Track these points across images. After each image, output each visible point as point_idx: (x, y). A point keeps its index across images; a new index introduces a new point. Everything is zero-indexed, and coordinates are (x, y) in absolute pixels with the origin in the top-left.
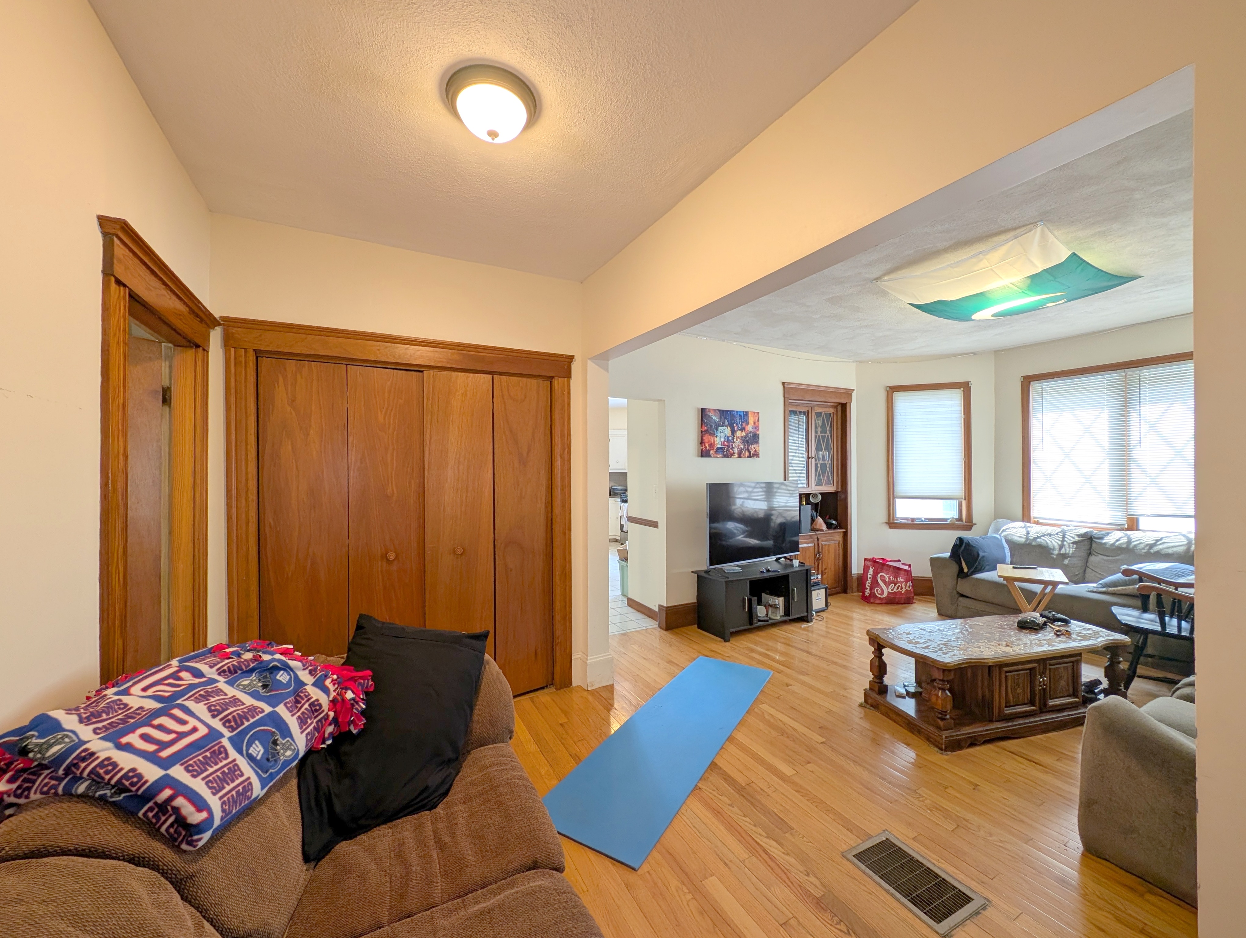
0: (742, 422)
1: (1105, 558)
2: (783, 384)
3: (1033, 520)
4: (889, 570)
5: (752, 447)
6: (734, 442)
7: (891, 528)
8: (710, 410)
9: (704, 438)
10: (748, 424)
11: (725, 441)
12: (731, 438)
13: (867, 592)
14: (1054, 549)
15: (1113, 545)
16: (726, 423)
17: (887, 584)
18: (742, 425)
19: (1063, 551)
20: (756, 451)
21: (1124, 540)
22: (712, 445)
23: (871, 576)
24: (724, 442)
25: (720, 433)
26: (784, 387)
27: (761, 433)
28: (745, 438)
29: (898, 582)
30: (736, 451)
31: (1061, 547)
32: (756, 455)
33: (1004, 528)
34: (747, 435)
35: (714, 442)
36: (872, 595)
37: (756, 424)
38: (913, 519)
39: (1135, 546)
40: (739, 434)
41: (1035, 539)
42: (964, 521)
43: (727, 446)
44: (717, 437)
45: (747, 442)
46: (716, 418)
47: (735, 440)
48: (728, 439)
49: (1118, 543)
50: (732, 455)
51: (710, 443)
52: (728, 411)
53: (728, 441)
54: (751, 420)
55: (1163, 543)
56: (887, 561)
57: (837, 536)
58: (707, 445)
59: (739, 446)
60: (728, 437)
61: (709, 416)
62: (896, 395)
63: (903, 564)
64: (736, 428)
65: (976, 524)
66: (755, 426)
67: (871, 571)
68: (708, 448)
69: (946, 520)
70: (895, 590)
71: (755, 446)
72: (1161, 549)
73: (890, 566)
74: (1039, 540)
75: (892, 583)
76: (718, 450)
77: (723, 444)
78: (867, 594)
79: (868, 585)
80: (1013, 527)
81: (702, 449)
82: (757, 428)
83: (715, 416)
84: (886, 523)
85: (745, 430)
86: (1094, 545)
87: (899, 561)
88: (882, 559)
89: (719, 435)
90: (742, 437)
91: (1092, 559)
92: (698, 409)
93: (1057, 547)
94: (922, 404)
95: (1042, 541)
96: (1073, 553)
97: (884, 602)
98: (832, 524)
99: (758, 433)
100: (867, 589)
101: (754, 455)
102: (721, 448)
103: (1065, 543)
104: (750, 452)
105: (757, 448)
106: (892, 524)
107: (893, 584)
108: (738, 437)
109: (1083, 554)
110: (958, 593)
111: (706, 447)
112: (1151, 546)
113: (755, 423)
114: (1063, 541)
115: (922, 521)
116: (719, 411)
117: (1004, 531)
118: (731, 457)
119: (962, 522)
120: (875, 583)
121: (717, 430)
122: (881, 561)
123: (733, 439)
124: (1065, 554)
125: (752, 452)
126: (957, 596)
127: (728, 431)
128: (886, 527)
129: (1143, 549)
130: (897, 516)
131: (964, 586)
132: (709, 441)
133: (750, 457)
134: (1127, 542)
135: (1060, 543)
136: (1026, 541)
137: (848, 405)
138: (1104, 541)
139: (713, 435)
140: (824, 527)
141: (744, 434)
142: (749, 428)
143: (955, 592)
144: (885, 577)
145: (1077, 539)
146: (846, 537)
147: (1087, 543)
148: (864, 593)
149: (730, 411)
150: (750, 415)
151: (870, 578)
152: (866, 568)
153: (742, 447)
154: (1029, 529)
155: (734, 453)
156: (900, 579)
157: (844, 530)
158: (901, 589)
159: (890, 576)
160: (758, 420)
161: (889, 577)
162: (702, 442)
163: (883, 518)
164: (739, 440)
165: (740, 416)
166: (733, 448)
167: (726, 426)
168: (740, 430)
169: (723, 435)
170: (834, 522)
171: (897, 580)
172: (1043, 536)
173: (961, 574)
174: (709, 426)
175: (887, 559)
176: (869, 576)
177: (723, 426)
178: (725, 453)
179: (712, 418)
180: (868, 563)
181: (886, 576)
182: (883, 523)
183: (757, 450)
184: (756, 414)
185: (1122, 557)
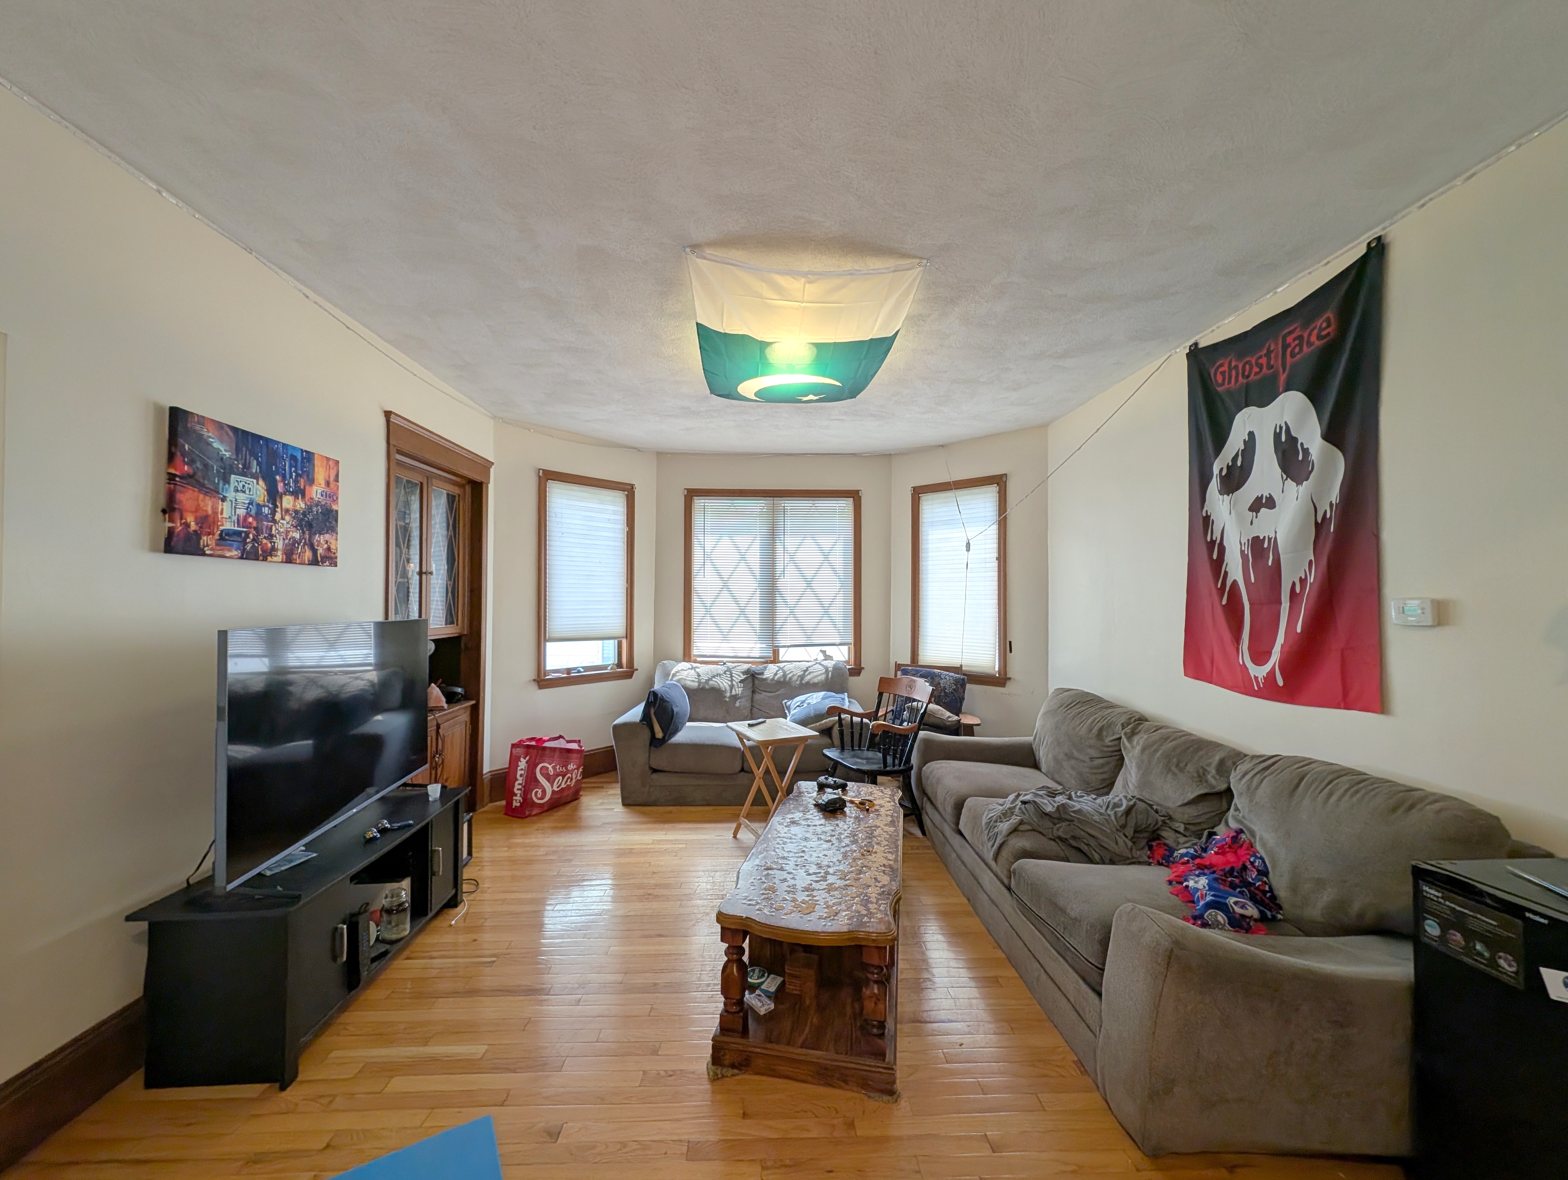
0: (297, 475)
1: (768, 694)
2: (388, 414)
3: (693, 658)
4: (553, 757)
5: (321, 540)
6: (274, 521)
7: (541, 687)
8: (202, 420)
9: (179, 496)
10: (311, 481)
11: (248, 514)
12: (266, 510)
13: (517, 801)
14: (725, 691)
15: (773, 679)
16: (255, 468)
17: (550, 779)
18: (296, 482)
19: (734, 693)
20: (329, 549)
21: (780, 674)
22: (207, 522)
23: (522, 772)
24: (245, 518)
25: (237, 491)
26: (388, 421)
27: (342, 508)
28: (304, 514)
29: (568, 772)
30: (280, 544)
31: (732, 687)
32: (329, 558)
33: (673, 672)
34: (309, 509)
35: (215, 513)
36: (527, 802)
37: (332, 485)
38: (569, 671)
39: (790, 678)
40: (288, 502)
41: (707, 681)
42: (625, 666)
43: (255, 529)
44: (224, 499)
45: (310, 525)
46: (223, 448)
47: (278, 516)
48: (259, 513)
49: (776, 678)
50: (266, 555)
51: (200, 514)
52: (261, 437)
53: (259, 515)
54: (320, 475)
55: (810, 673)
56: (545, 741)
57: (461, 712)
58: (190, 519)
59: (287, 532)
60: (259, 506)
61: (200, 437)
62: (550, 484)
63: (568, 742)
64: (280, 487)
65: (637, 670)
66: (328, 491)
67: (523, 764)
68: (193, 526)
69: (605, 667)
70: (563, 786)
71: (327, 536)
72: (810, 680)
73: (554, 749)
74: (711, 682)
75: (558, 775)
76: (225, 537)
77: (243, 521)
78: (516, 804)
79: (517, 788)
80: (682, 670)
81: (171, 531)
82: (333, 497)
83: (222, 442)
84: (534, 680)
85: (303, 496)
86: (757, 682)
87: (561, 737)
88: (532, 739)
89: (230, 495)
90: (296, 512)
91: (757, 697)
92: (158, 409)
93: (728, 688)
94: (582, 504)
95: (714, 683)
96: (742, 693)
97: (546, 808)
98: (457, 694)
99: (334, 507)
100: (516, 795)
101: (325, 558)
102: (239, 533)
103: (734, 683)
104: (314, 551)
105: (333, 542)
106: (543, 681)
107: (561, 778)
108: (287, 511)
109: (750, 693)
110: (651, 768)
111: (187, 525)
112: (802, 677)
113: (328, 484)
114: (732, 681)
115: (579, 672)
116: (235, 430)
117: (674, 675)
118: (265, 559)
119: (621, 667)
120: (531, 781)
121: (227, 481)
122: (533, 743)
123: (274, 512)
124: (736, 695)
125: (320, 551)
126: (649, 772)
127: (258, 490)
128: (535, 687)
129: (797, 681)
130: (548, 668)
131: (660, 759)
132: (198, 509)
133: (314, 562)
134: (783, 675)
135: (730, 683)
136: (699, 685)
137: (484, 486)
138: (765, 677)
139: (215, 492)
140: (443, 702)
141: (301, 505)
142: (316, 492)
143: (647, 768)
144: (548, 768)
145: (743, 677)
146: (475, 714)
147: (750, 680)
148: (509, 803)
149: (267, 440)
150: (317, 462)
151: (521, 775)
152: (514, 761)
153: (297, 535)
154: (698, 670)
155: (276, 550)
156: (571, 767)
157: (473, 702)
158: (571, 781)
159: (556, 766)
160: (337, 479)
161: (554, 768)
162: (170, 508)
163: (531, 674)
164: (287, 518)
165: (293, 458)
166: (271, 536)
167: (254, 476)
168: (292, 493)
169: (242, 498)
170: (459, 690)
171: (566, 768)
172: (714, 677)
173: (655, 743)
174: (198, 465)
175: (544, 738)
176: (519, 773)
177: (244, 474)
178: (249, 547)
179: (209, 444)
180: (519, 751)
181: (550, 767)
182: (530, 681)
183: (332, 547)
184: (331, 463)
185: (782, 691)
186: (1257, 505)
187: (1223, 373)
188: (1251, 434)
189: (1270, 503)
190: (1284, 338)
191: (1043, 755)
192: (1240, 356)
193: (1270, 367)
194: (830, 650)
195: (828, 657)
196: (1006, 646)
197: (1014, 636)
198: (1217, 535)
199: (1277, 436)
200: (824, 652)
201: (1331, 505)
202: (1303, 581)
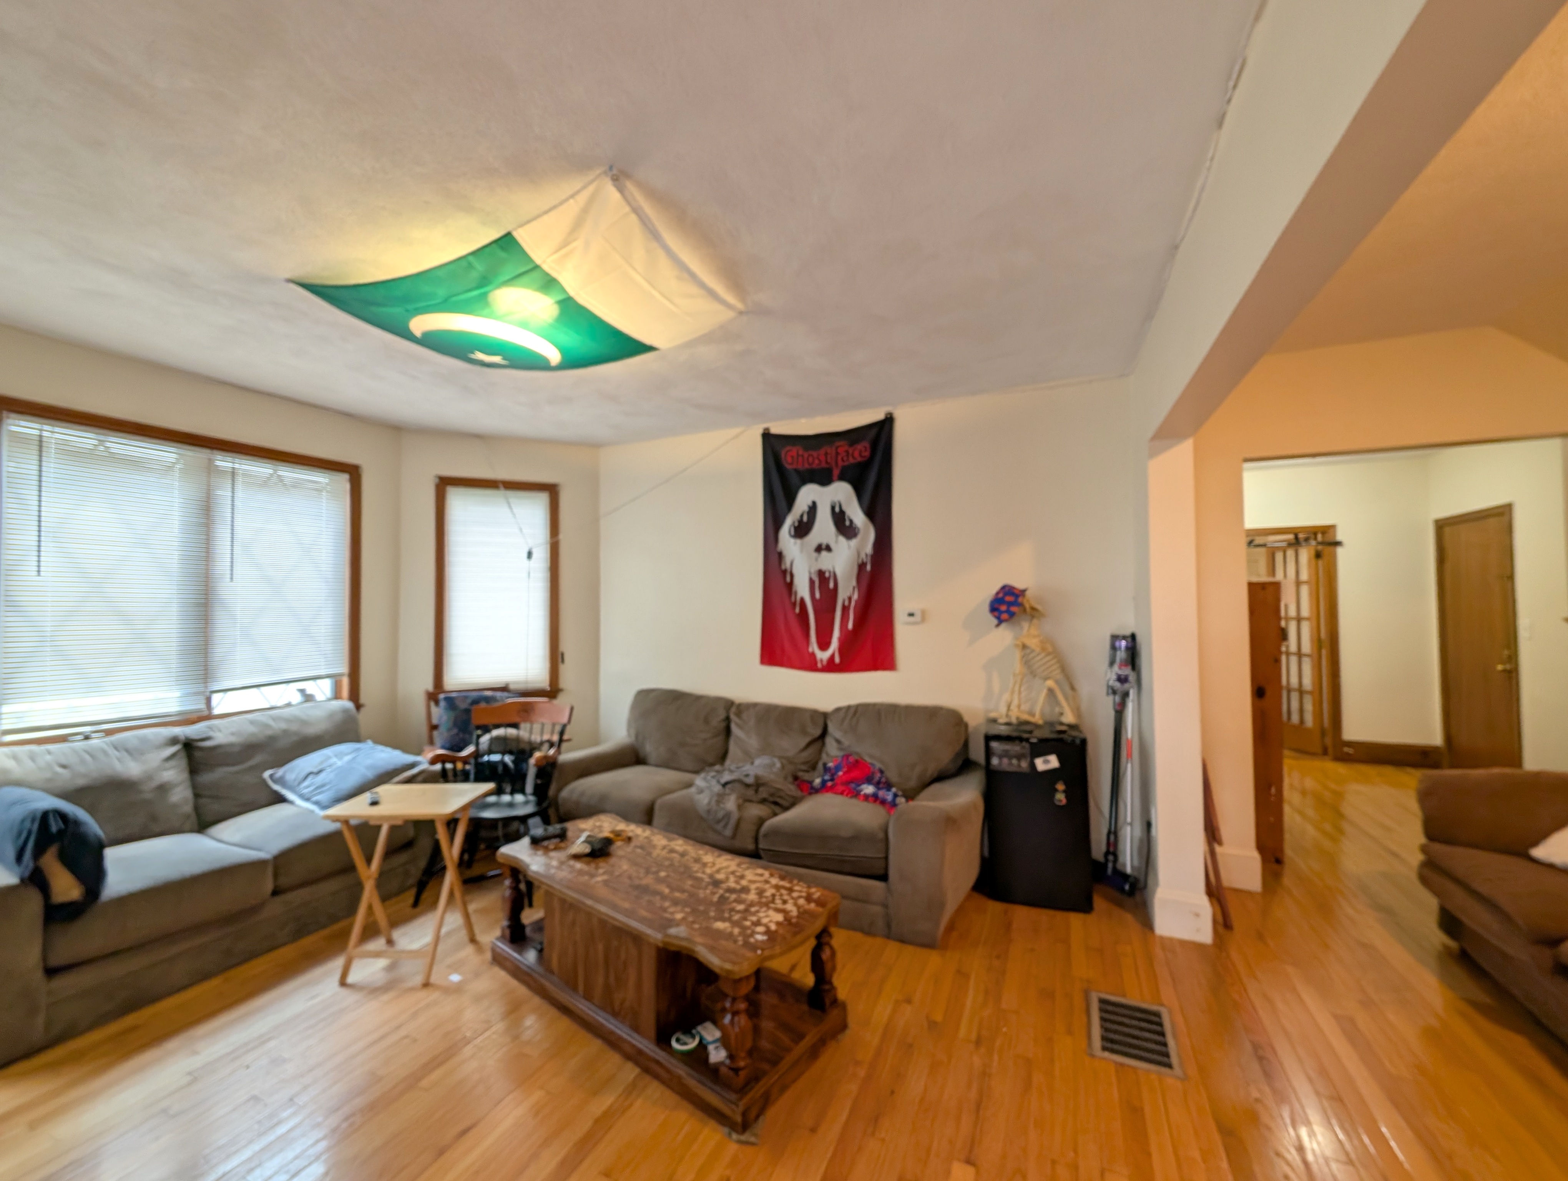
1: (231, 770)
14: (140, 781)
15: (231, 744)
19: (159, 780)
31: (151, 772)
93: (145, 775)
96: (174, 780)
109: (187, 775)
124: (166, 784)
129: (284, 738)
138: (210, 743)
185: (258, 759)
186: (819, 549)
187: (792, 457)
188: (814, 503)
189: (828, 549)
190: (837, 448)
191: (650, 749)
192: (806, 449)
193: (827, 462)
194: (310, 687)
195: (308, 698)
196: (556, 657)
197: (567, 645)
198: (788, 565)
199: (833, 508)
200: (302, 691)
201: (867, 555)
202: (850, 599)
